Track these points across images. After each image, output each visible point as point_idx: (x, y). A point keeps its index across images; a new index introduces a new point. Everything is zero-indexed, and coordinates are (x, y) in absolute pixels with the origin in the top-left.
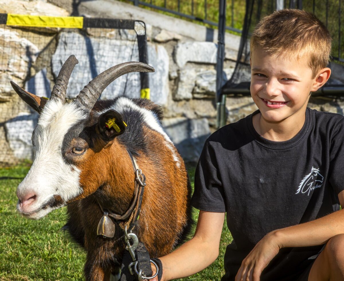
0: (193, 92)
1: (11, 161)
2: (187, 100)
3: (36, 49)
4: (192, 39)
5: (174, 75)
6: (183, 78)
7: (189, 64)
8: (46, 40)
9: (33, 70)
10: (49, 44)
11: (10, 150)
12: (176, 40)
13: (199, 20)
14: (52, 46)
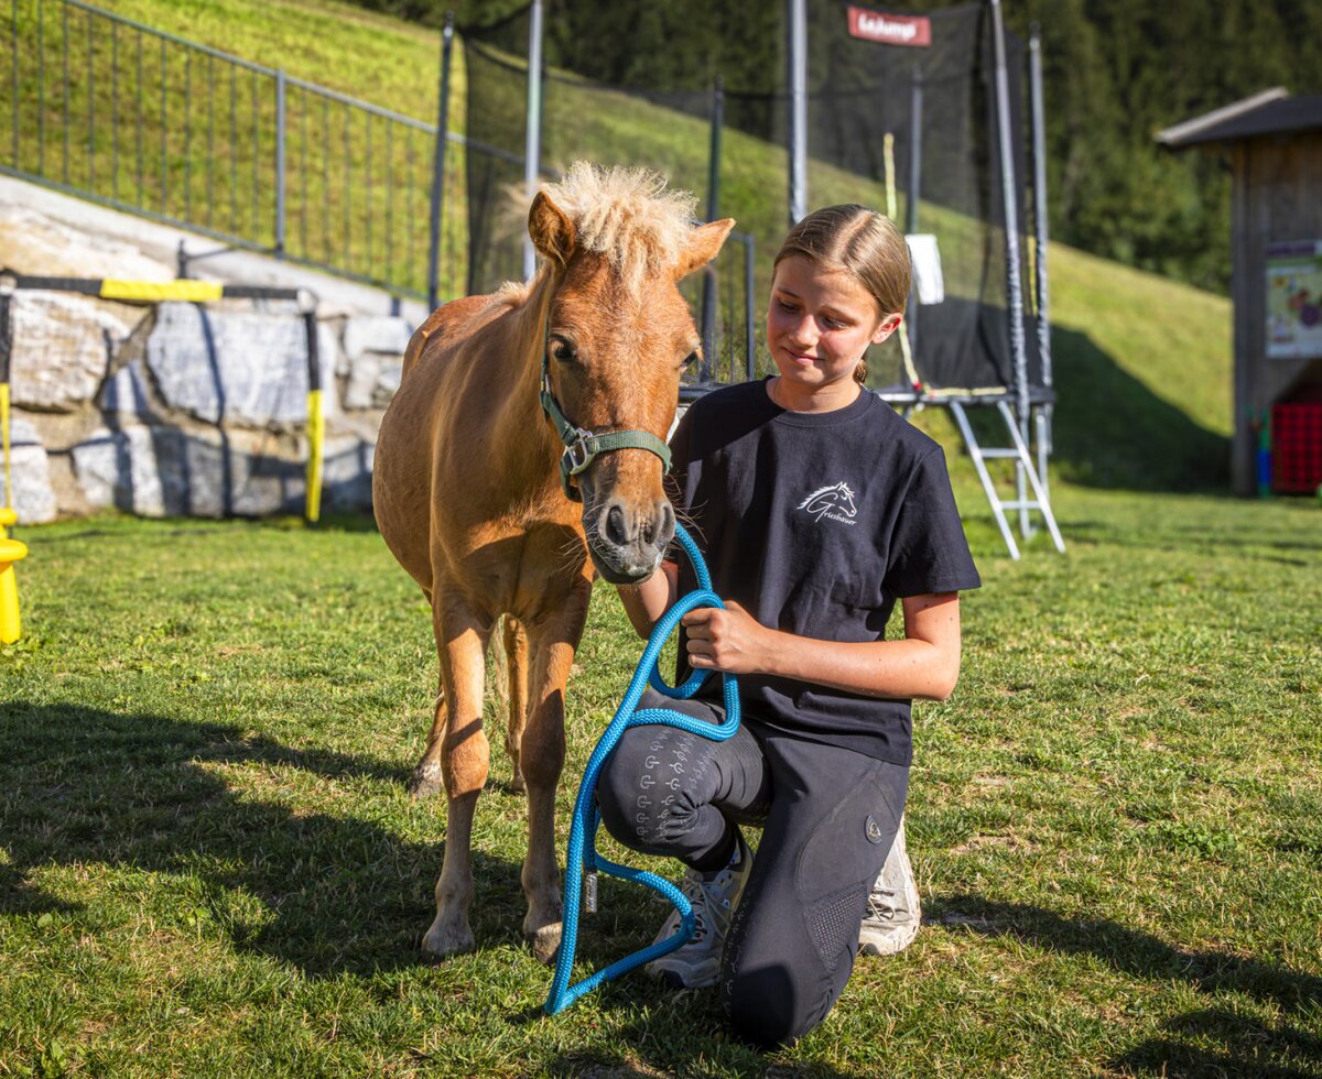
0: (374, 397)
1: (84, 509)
2: (363, 409)
3: (122, 330)
4: (366, 314)
5: (343, 370)
6: (358, 375)
7: (367, 356)
8: (138, 315)
9: (114, 367)
10: (141, 324)
11: (80, 492)
12: (344, 317)
13: (377, 284)
14: (146, 327)
